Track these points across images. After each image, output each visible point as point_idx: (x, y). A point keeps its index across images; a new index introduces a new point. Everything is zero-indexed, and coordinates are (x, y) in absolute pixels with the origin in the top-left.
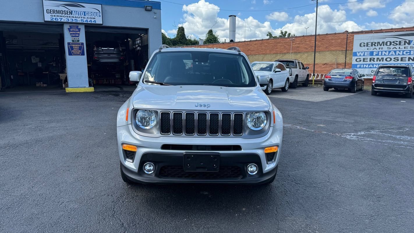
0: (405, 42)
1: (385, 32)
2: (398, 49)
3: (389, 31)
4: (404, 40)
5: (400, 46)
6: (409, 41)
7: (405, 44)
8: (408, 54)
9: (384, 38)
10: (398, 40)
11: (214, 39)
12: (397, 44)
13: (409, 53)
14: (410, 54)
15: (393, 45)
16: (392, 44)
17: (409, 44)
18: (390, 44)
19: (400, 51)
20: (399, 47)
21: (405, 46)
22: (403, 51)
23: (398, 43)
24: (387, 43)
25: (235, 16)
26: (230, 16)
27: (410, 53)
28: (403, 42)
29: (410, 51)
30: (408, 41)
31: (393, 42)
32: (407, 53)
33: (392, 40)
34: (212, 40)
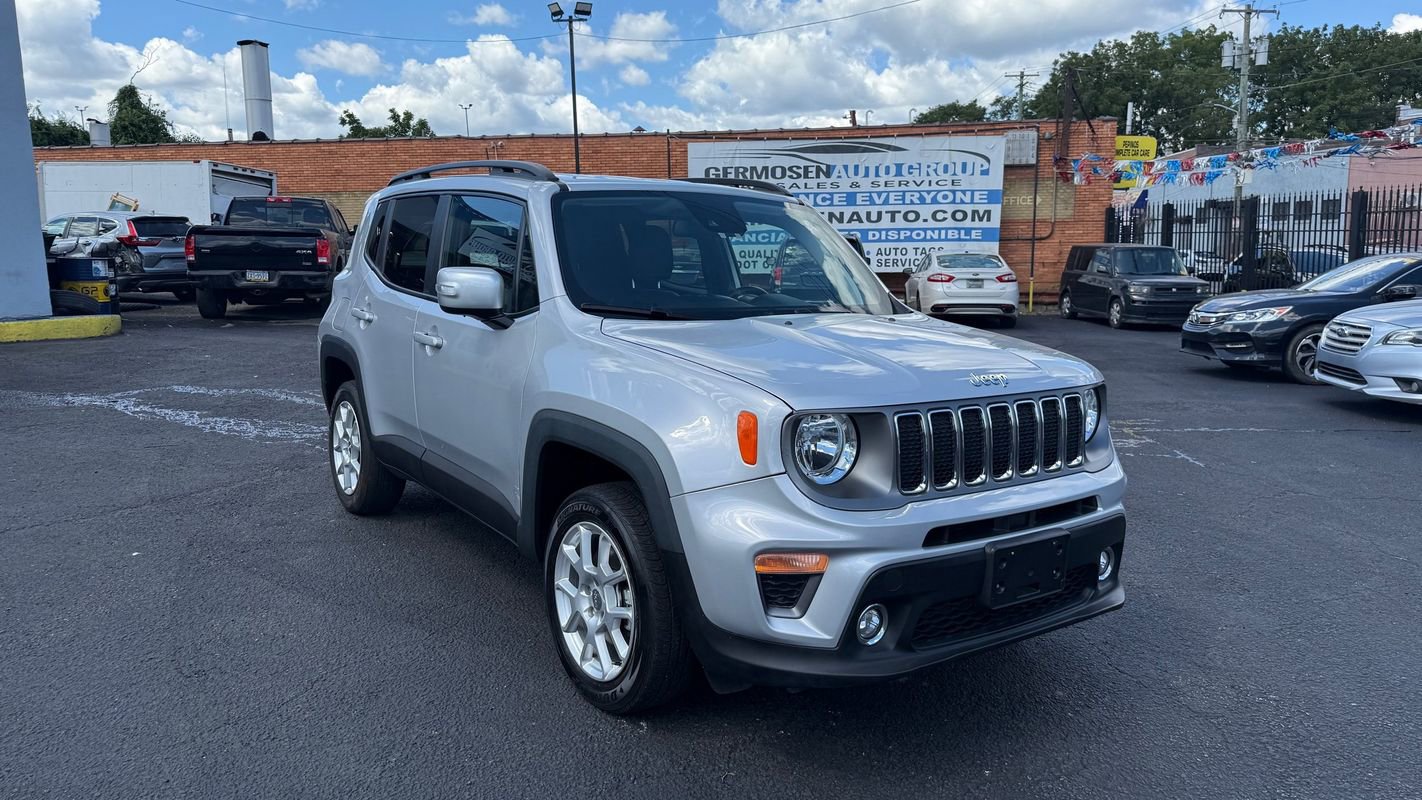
0: (819, 169)
1: (768, 139)
2: (803, 190)
3: (776, 135)
4: (815, 164)
5: (806, 180)
6: (828, 166)
7: (818, 176)
8: (828, 202)
9: (767, 155)
10: (802, 163)
11: (152, 125)
12: (799, 176)
13: (828, 199)
14: (831, 205)
15: (791, 177)
16: (788, 173)
17: (828, 175)
18: (783, 175)
19: (807, 195)
20: (806, 184)
21: (818, 180)
22: (816, 195)
23: (801, 171)
24: (774, 169)
25: (265, 45)
26: (241, 43)
27: (831, 199)
28: (814, 169)
29: (831, 194)
30: (824, 167)
31: (790, 169)
32: (824, 200)
33: (787, 162)
34: (141, 128)
